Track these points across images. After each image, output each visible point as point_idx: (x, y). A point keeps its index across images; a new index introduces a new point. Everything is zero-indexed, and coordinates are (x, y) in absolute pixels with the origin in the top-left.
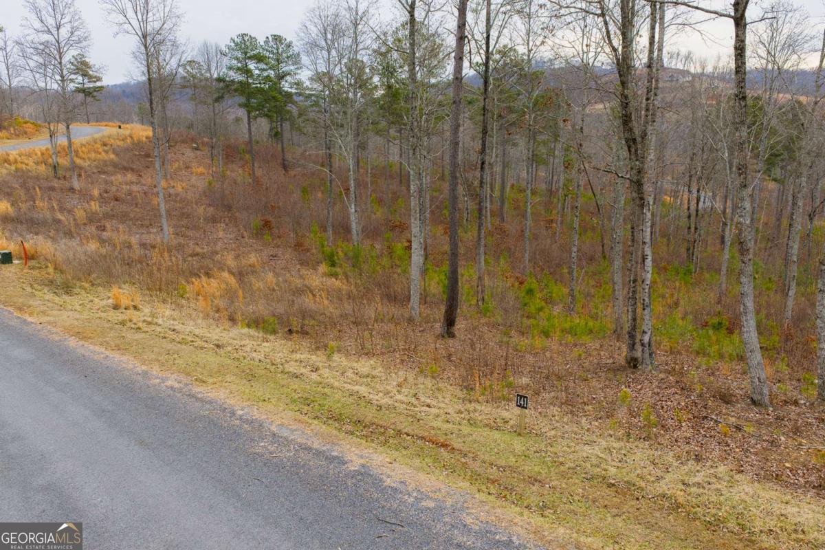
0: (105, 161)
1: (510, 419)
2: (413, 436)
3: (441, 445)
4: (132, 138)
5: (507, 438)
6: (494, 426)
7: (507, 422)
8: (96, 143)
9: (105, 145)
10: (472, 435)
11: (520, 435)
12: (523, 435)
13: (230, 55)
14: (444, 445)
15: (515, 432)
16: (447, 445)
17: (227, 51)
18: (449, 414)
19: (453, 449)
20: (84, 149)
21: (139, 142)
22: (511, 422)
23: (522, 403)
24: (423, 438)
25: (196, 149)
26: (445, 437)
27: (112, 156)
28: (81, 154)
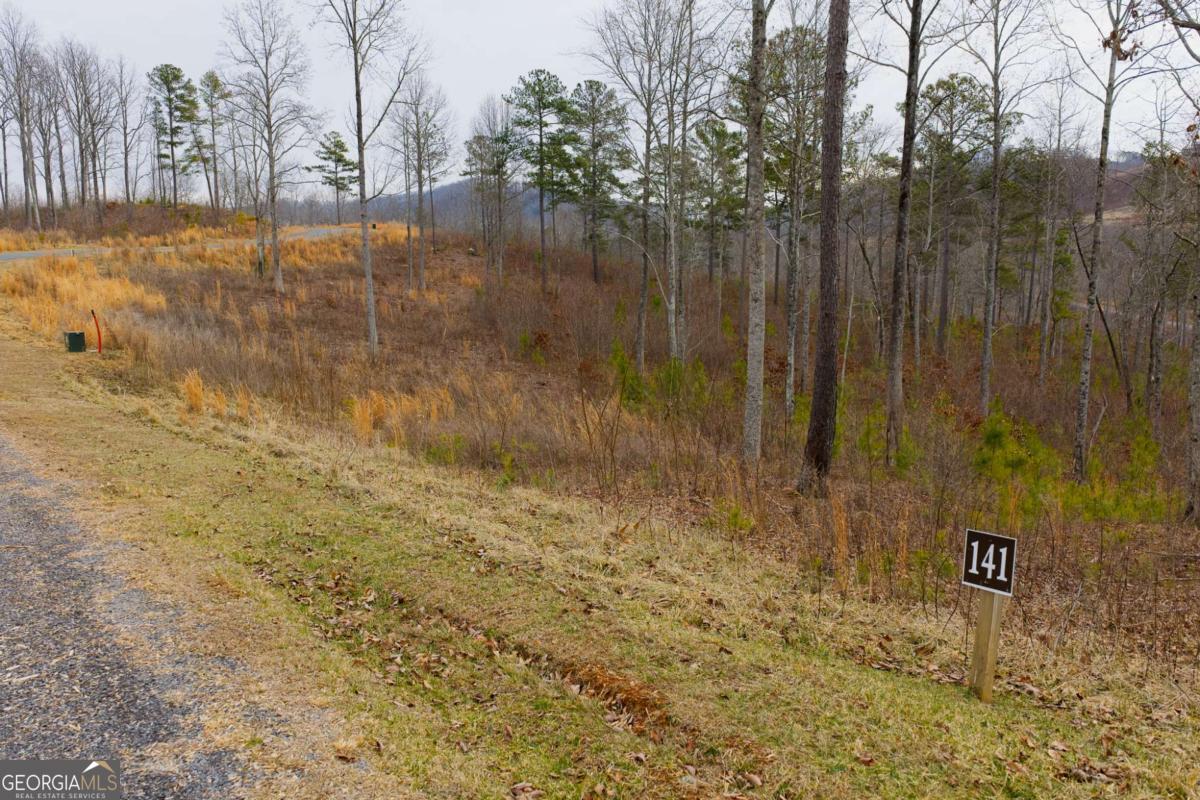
0: (340, 265)
1: (941, 641)
2: (537, 658)
3: (624, 703)
4: (386, 238)
5: (923, 700)
6: (875, 658)
7: (928, 651)
8: (333, 242)
9: (346, 245)
10: (767, 671)
11: (976, 692)
12: (987, 694)
13: (517, 101)
14: (633, 704)
15: (958, 683)
16: (644, 703)
17: (513, 96)
18: (719, 604)
19: (666, 720)
20: (313, 248)
21: (395, 243)
22: (944, 653)
23: (990, 567)
24: (568, 669)
25: (473, 254)
26: (651, 670)
27: (351, 258)
28: (308, 253)
